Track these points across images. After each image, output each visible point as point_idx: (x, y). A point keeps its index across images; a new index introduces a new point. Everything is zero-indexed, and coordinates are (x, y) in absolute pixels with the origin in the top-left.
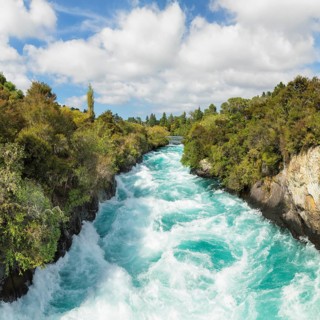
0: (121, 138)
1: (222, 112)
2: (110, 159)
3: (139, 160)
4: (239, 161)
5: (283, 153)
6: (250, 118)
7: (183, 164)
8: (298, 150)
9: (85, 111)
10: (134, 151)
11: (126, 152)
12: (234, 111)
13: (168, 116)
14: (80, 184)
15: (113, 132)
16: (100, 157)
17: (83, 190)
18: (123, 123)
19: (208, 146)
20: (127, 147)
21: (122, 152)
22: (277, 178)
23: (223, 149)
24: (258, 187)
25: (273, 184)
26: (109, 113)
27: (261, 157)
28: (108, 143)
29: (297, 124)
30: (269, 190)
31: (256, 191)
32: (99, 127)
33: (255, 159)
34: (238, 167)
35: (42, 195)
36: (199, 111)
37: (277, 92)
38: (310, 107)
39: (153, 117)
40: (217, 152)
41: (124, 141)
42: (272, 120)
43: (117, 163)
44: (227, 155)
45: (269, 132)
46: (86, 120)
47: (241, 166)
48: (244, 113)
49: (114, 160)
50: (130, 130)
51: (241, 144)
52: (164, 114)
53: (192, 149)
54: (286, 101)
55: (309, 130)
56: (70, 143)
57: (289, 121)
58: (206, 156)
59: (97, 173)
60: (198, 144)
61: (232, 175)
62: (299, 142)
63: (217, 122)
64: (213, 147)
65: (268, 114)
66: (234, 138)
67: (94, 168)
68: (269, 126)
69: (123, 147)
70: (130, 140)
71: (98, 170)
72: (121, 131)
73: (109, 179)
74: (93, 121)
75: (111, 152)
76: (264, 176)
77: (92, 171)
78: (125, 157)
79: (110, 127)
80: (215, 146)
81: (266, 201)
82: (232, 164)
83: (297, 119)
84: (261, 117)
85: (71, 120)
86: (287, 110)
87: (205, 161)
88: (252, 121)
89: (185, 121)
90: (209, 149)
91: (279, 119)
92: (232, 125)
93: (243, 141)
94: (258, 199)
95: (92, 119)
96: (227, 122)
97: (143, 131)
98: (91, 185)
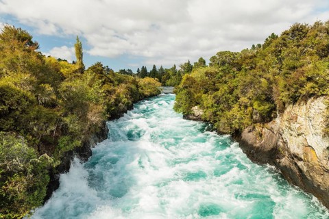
0: (112, 88)
1: (211, 65)
2: (101, 107)
3: (130, 108)
4: (230, 108)
5: (276, 102)
6: (239, 70)
7: (176, 110)
8: (294, 100)
9: (74, 63)
10: (125, 100)
11: (118, 101)
12: (223, 63)
13: (158, 68)
14: (70, 130)
15: (104, 83)
16: (91, 105)
17: (73, 136)
18: (114, 75)
19: (199, 94)
20: (118, 96)
21: (113, 101)
22: (270, 125)
23: (214, 98)
24: (250, 132)
25: (265, 130)
26: (99, 64)
27: (252, 105)
28: (98, 93)
29: (293, 74)
30: (261, 135)
31: (247, 135)
32: (89, 77)
33: (246, 107)
34: (229, 113)
35: (25, 147)
36: (189, 64)
37: (268, 43)
38: (311, 55)
39: (144, 69)
40: (208, 100)
41: (115, 91)
42: (263, 71)
43: (108, 111)
44: (218, 102)
45: (260, 82)
46: (75, 72)
47: (231, 112)
48: (233, 65)
49: (106, 107)
50: (120, 81)
51: (231, 93)
52: (154, 67)
53: (184, 97)
54: (280, 51)
55: (309, 79)
56: (57, 93)
57: (284, 71)
58: (197, 104)
59: (88, 119)
60: (189, 93)
61: (223, 120)
62: (296, 92)
63: (207, 74)
64: (204, 96)
65: (258, 65)
66: (224, 88)
67: (85, 115)
68: (261, 76)
69: (114, 96)
70: (121, 90)
71: (89, 117)
72: (112, 82)
73: (100, 125)
74: (82, 73)
75: (102, 101)
76: (255, 122)
77: (83, 118)
78: (116, 105)
79: (101, 78)
80: (206, 95)
81: (258, 145)
82: (223, 111)
83: (294, 68)
84: (252, 68)
85: (57, 70)
86: (280, 60)
87: (196, 107)
88: (243, 72)
89: (175, 73)
90: (200, 97)
91: (271, 69)
92: (222, 76)
93: (233, 90)
94: (250, 142)
95: (82, 70)
96: (217, 73)
97: (134, 82)
98: (82, 130)
